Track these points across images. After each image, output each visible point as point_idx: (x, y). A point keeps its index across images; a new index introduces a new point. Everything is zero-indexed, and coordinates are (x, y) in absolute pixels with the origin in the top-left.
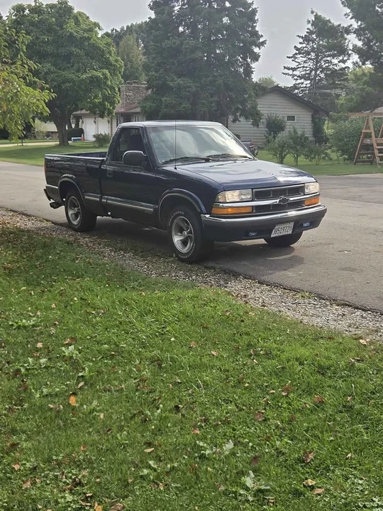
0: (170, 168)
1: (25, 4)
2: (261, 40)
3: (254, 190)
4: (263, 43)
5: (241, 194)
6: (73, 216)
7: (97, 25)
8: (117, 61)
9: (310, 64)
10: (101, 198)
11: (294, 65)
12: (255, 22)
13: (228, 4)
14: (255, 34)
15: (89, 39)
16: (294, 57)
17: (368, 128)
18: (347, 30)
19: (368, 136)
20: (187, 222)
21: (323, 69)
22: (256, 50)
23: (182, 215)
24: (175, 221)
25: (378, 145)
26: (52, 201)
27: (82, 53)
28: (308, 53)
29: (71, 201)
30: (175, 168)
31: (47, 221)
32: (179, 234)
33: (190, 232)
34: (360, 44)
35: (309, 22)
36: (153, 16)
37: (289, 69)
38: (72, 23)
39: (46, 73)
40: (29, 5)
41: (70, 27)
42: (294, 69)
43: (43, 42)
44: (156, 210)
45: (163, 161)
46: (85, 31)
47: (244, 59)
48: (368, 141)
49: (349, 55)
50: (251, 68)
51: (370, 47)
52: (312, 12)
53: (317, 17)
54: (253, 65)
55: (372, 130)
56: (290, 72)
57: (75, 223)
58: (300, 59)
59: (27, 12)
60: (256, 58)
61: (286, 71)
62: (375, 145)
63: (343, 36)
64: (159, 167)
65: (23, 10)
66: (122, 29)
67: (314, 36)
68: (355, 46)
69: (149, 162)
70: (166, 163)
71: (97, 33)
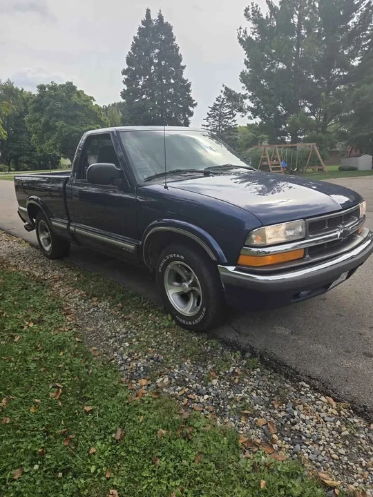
0: (157, 186)
1: (45, 84)
2: (194, 103)
3: (307, 220)
4: (195, 105)
5: (288, 229)
6: (46, 241)
7: (92, 98)
8: (105, 120)
9: (216, 123)
10: (69, 225)
11: (207, 124)
12: (189, 91)
13: (172, 81)
14: (190, 99)
15: (87, 106)
16: (207, 119)
17: (265, 155)
18: (245, 97)
19: (265, 160)
20: (189, 271)
21: (224, 126)
22: (191, 109)
23: (181, 260)
24: (169, 266)
25: (272, 165)
26: (27, 223)
27: (84, 115)
28: (215, 117)
29: (41, 226)
30: (166, 187)
31: (26, 241)
32: (176, 284)
33: (194, 284)
34: (252, 105)
35: (222, 91)
36: (126, 88)
37: (204, 126)
38: (75, 96)
39: (61, 127)
40: (48, 85)
41: (75, 98)
42: (207, 126)
43: (58, 108)
44: (138, 248)
45: (146, 177)
46: (84, 101)
47: (184, 115)
48: (265, 163)
49: (246, 112)
50: (188, 121)
51: (259, 107)
52: (223, 86)
53: (226, 88)
54: (190, 119)
55: (268, 156)
56: (206, 128)
57: (47, 249)
58: (211, 120)
59: (47, 89)
60: (191, 114)
61: (203, 127)
62: (270, 165)
63: (242, 100)
64: (139, 186)
65: (45, 88)
66: (109, 105)
67: (218, 107)
68: (249, 107)
69: (124, 178)
70: (150, 179)
71: (92, 103)
